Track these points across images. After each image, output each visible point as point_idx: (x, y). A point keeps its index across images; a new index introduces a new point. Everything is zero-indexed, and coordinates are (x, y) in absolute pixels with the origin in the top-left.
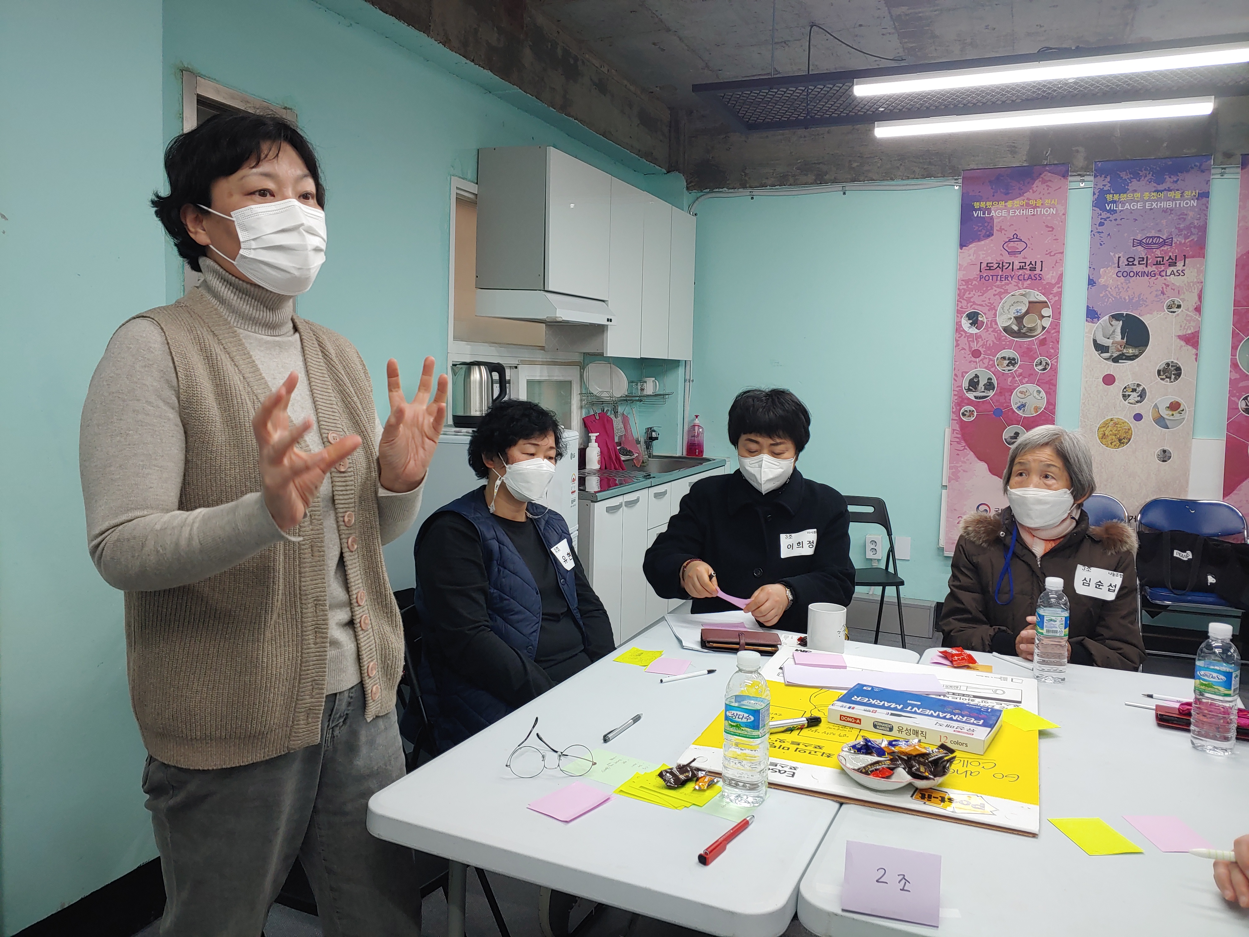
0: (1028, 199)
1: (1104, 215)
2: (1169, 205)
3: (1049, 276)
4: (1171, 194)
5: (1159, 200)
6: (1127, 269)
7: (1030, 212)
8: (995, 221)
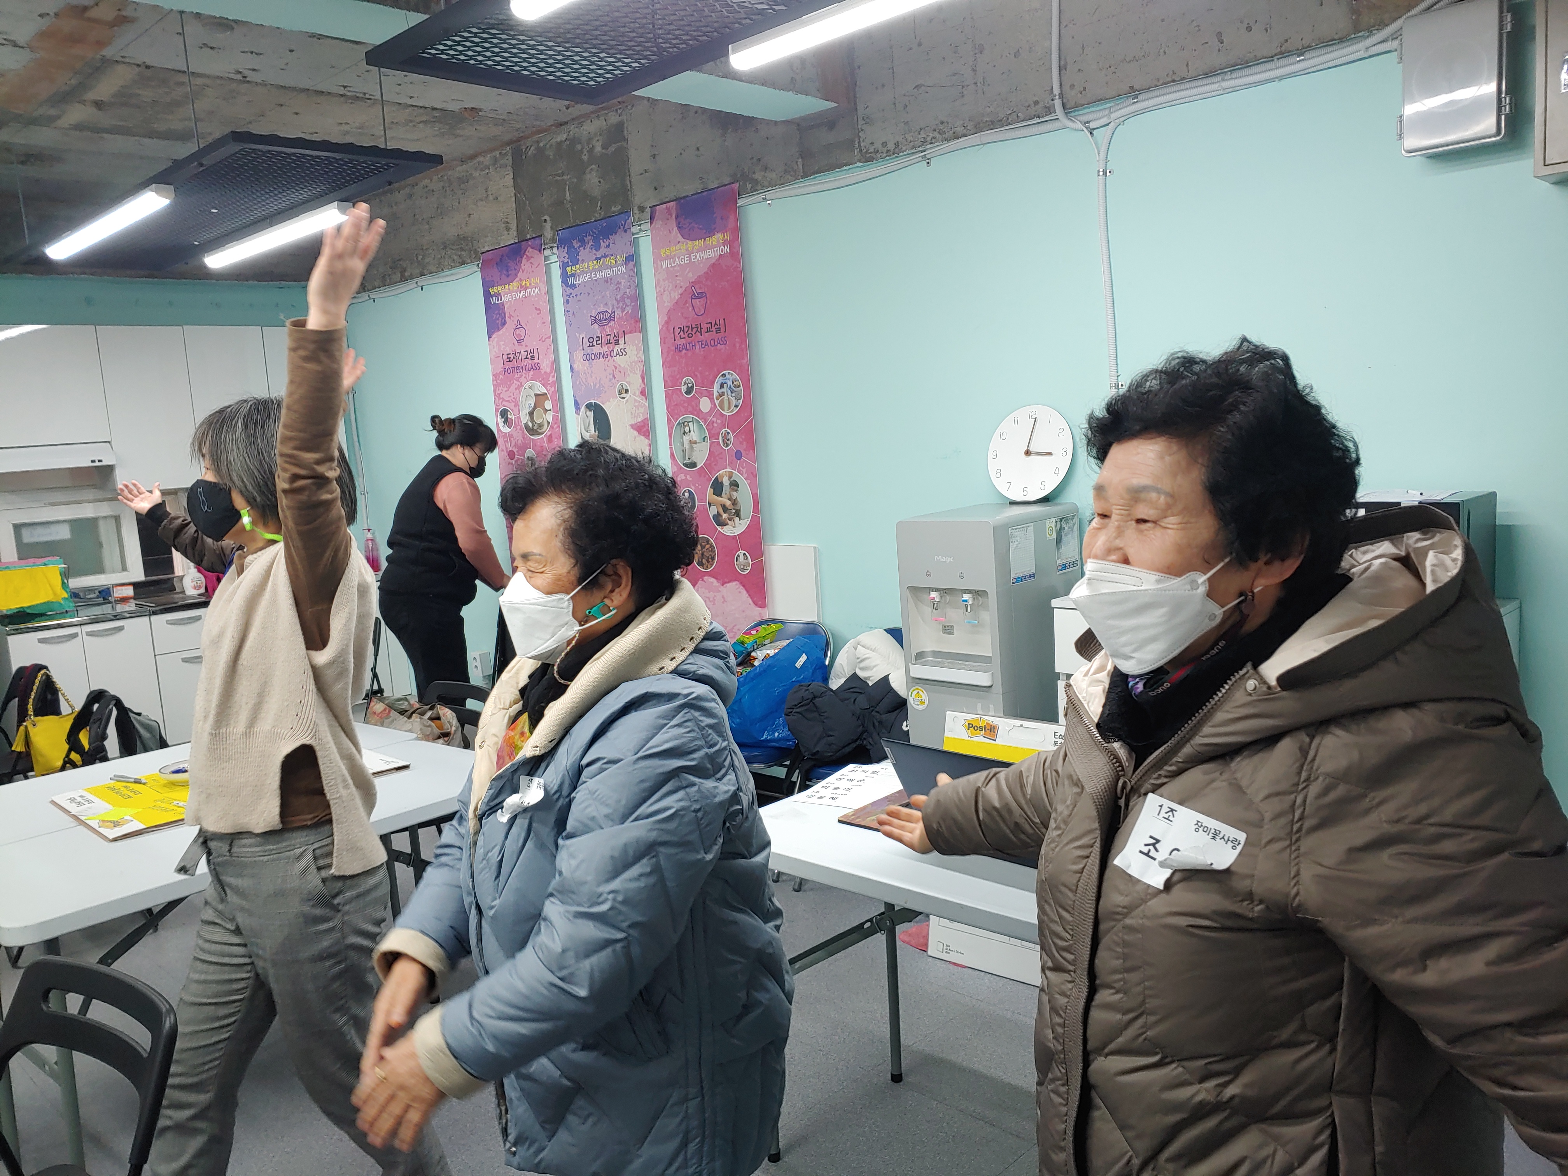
0: (521, 280)
1: (569, 291)
2: (608, 273)
3: (545, 365)
4: (608, 261)
5: (600, 269)
6: (589, 350)
7: (523, 294)
8: (506, 307)
